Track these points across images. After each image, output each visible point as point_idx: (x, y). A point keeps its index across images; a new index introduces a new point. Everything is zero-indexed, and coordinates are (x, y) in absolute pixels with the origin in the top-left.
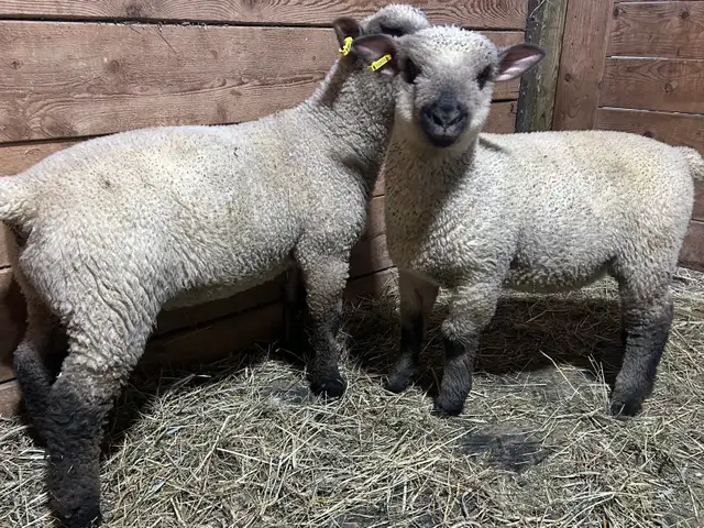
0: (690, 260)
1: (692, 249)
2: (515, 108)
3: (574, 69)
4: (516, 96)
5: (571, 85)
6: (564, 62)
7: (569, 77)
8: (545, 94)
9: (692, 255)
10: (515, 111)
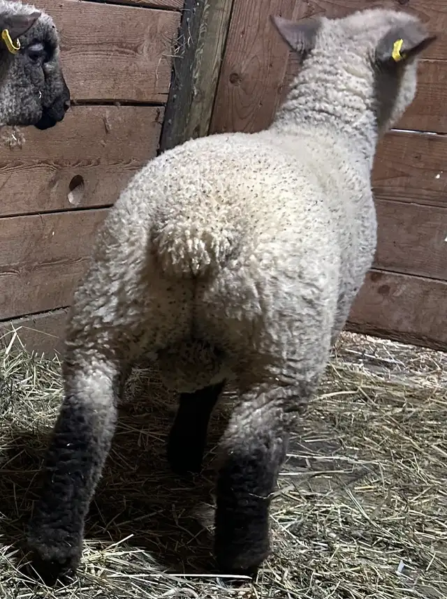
0: (401, 328)
1: (405, 314)
2: (162, 115)
3: (244, 65)
4: (164, 99)
5: (239, 86)
6: (229, 56)
7: (235, 78)
8: (203, 98)
9: (405, 322)
10: (161, 120)
